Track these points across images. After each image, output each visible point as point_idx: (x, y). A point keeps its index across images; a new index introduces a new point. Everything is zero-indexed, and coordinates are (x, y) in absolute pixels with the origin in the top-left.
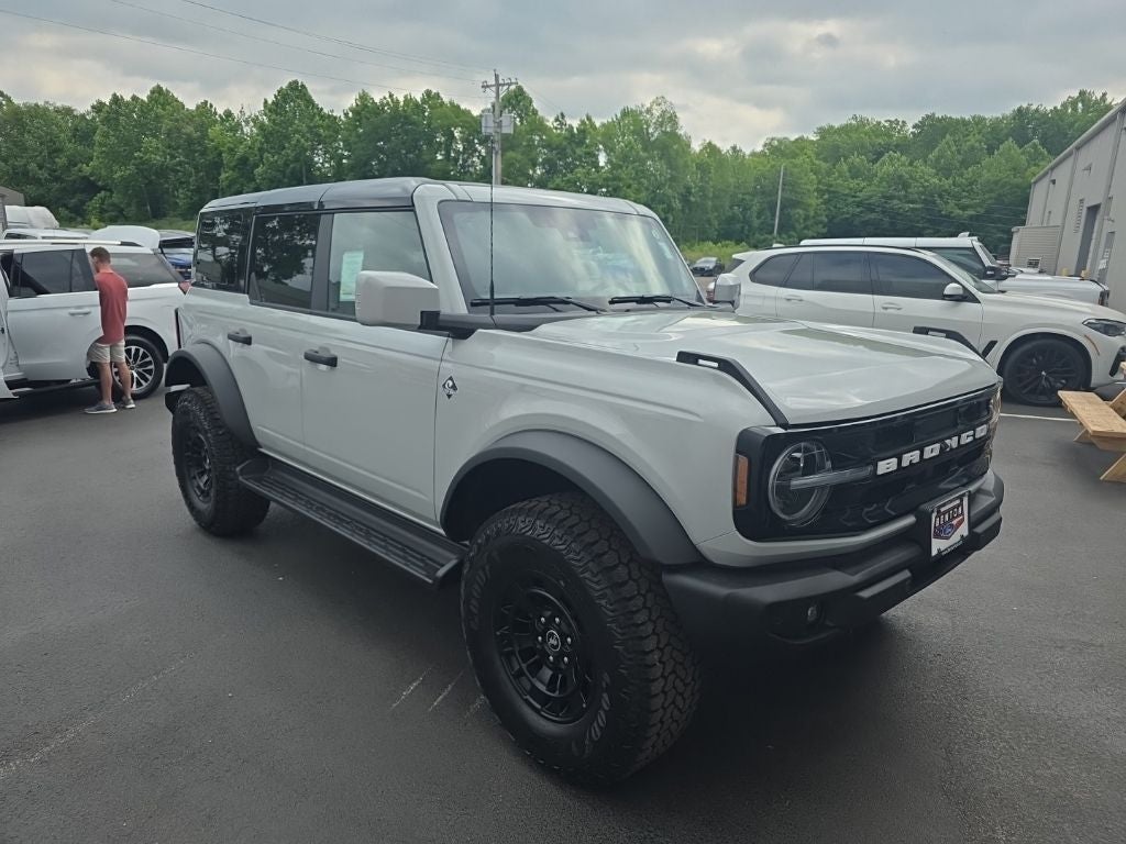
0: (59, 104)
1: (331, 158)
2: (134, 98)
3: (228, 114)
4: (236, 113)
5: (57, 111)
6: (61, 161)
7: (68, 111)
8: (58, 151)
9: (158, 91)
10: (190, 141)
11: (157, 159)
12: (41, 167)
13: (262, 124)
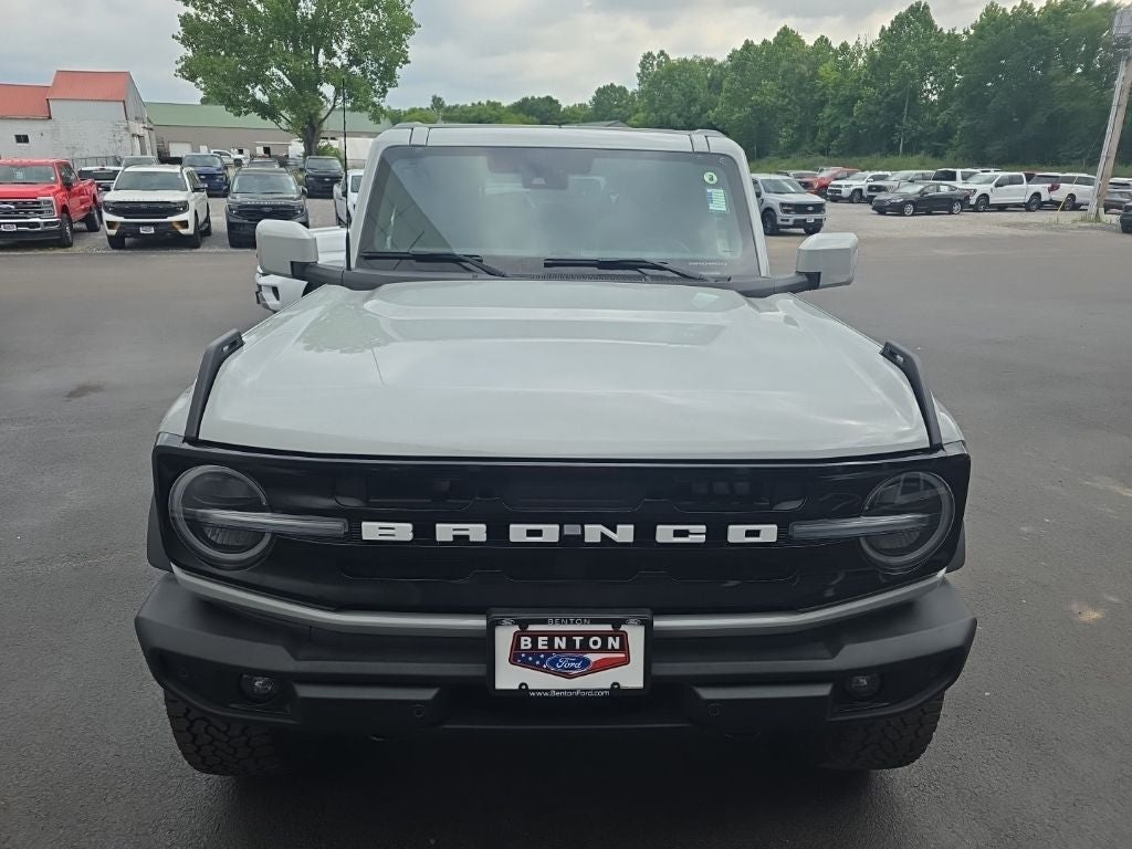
0: (704, 57)
1: (941, 83)
2: (765, 42)
3: (844, 46)
4: (851, 44)
5: (702, 63)
6: (695, 109)
7: (710, 62)
8: (695, 100)
9: (785, 32)
10: (802, 79)
11: (770, 99)
12: (679, 116)
13: (874, 53)
